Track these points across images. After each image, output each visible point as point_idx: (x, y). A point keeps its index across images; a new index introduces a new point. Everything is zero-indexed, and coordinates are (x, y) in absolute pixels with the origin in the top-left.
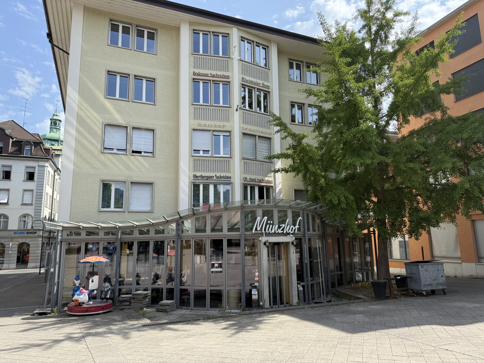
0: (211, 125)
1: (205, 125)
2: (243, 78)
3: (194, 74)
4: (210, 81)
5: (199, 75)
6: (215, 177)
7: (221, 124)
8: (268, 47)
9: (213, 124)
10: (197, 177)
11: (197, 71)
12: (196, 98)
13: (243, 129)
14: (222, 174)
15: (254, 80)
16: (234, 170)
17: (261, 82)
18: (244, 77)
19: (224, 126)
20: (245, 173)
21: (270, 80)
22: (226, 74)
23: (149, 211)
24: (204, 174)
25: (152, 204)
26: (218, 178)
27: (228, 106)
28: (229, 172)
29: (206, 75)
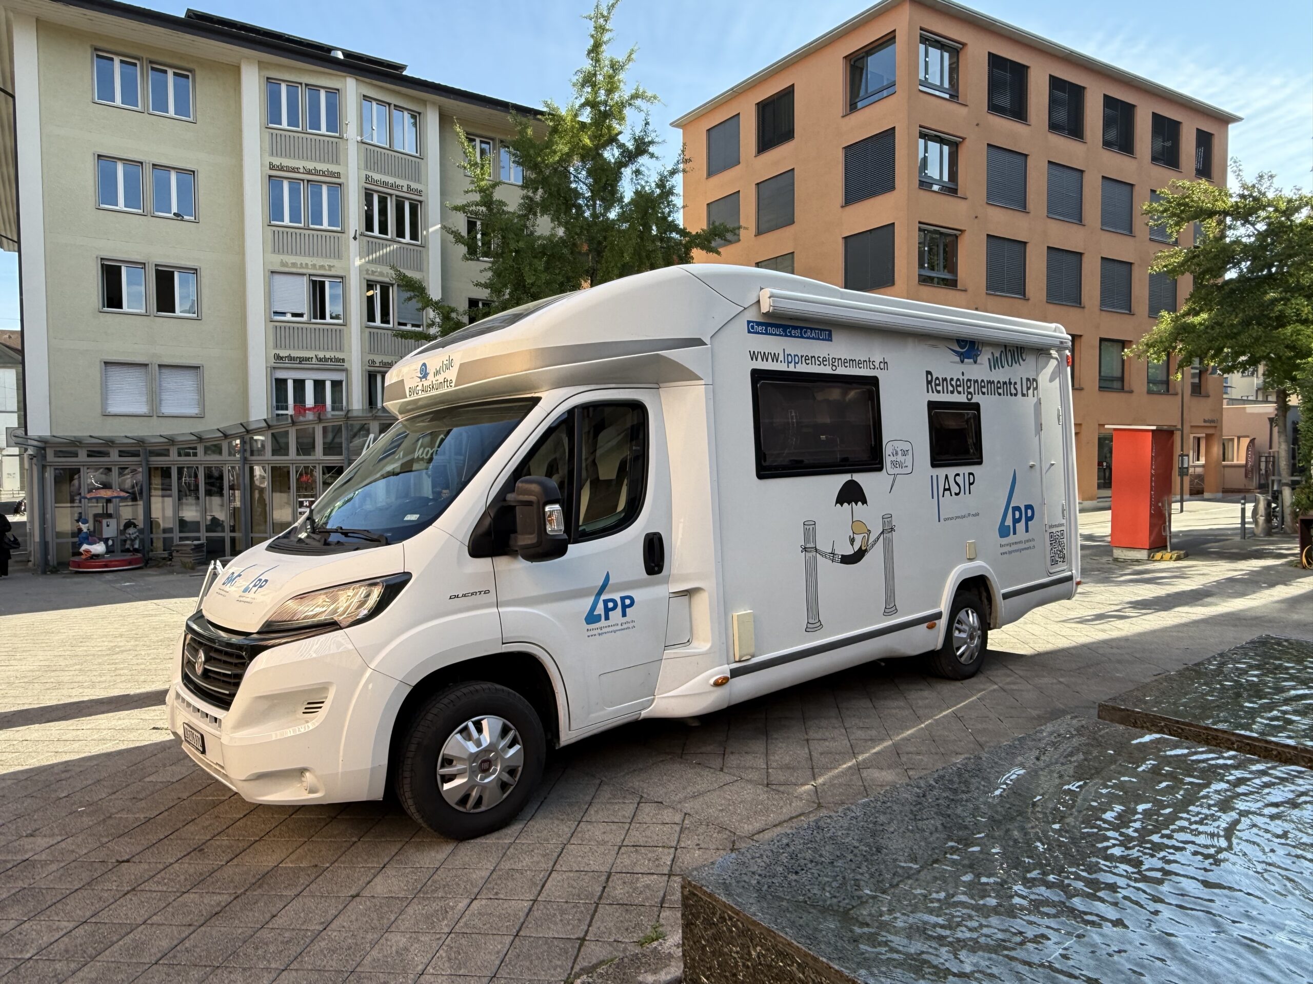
0: (307, 264)
1: (294, 265)
2: (367, 177)
3: (272, 167)
4: (303, 180)
5: (281, 168)
6: (314, 359)
7: (326, 262)
8: (419, 114)
9: (310, 264)
10: (282, 358)
11: (277, 161)
12: (275, 211)
13: (367, 273)
14: (328, 355)
15: (390, 180)
16: (350, 346)
17: (404, 183)
18: (370, 174)
19: (330, 267)
20: (371, 351)
21: (423, 178)
22: (334, 168)
23: (194, 415)
24: (295, 354)
25: (202, 402)
26: (321, 360)
27: (339, 229)
28: (341, 349)
29: (295, 170)
